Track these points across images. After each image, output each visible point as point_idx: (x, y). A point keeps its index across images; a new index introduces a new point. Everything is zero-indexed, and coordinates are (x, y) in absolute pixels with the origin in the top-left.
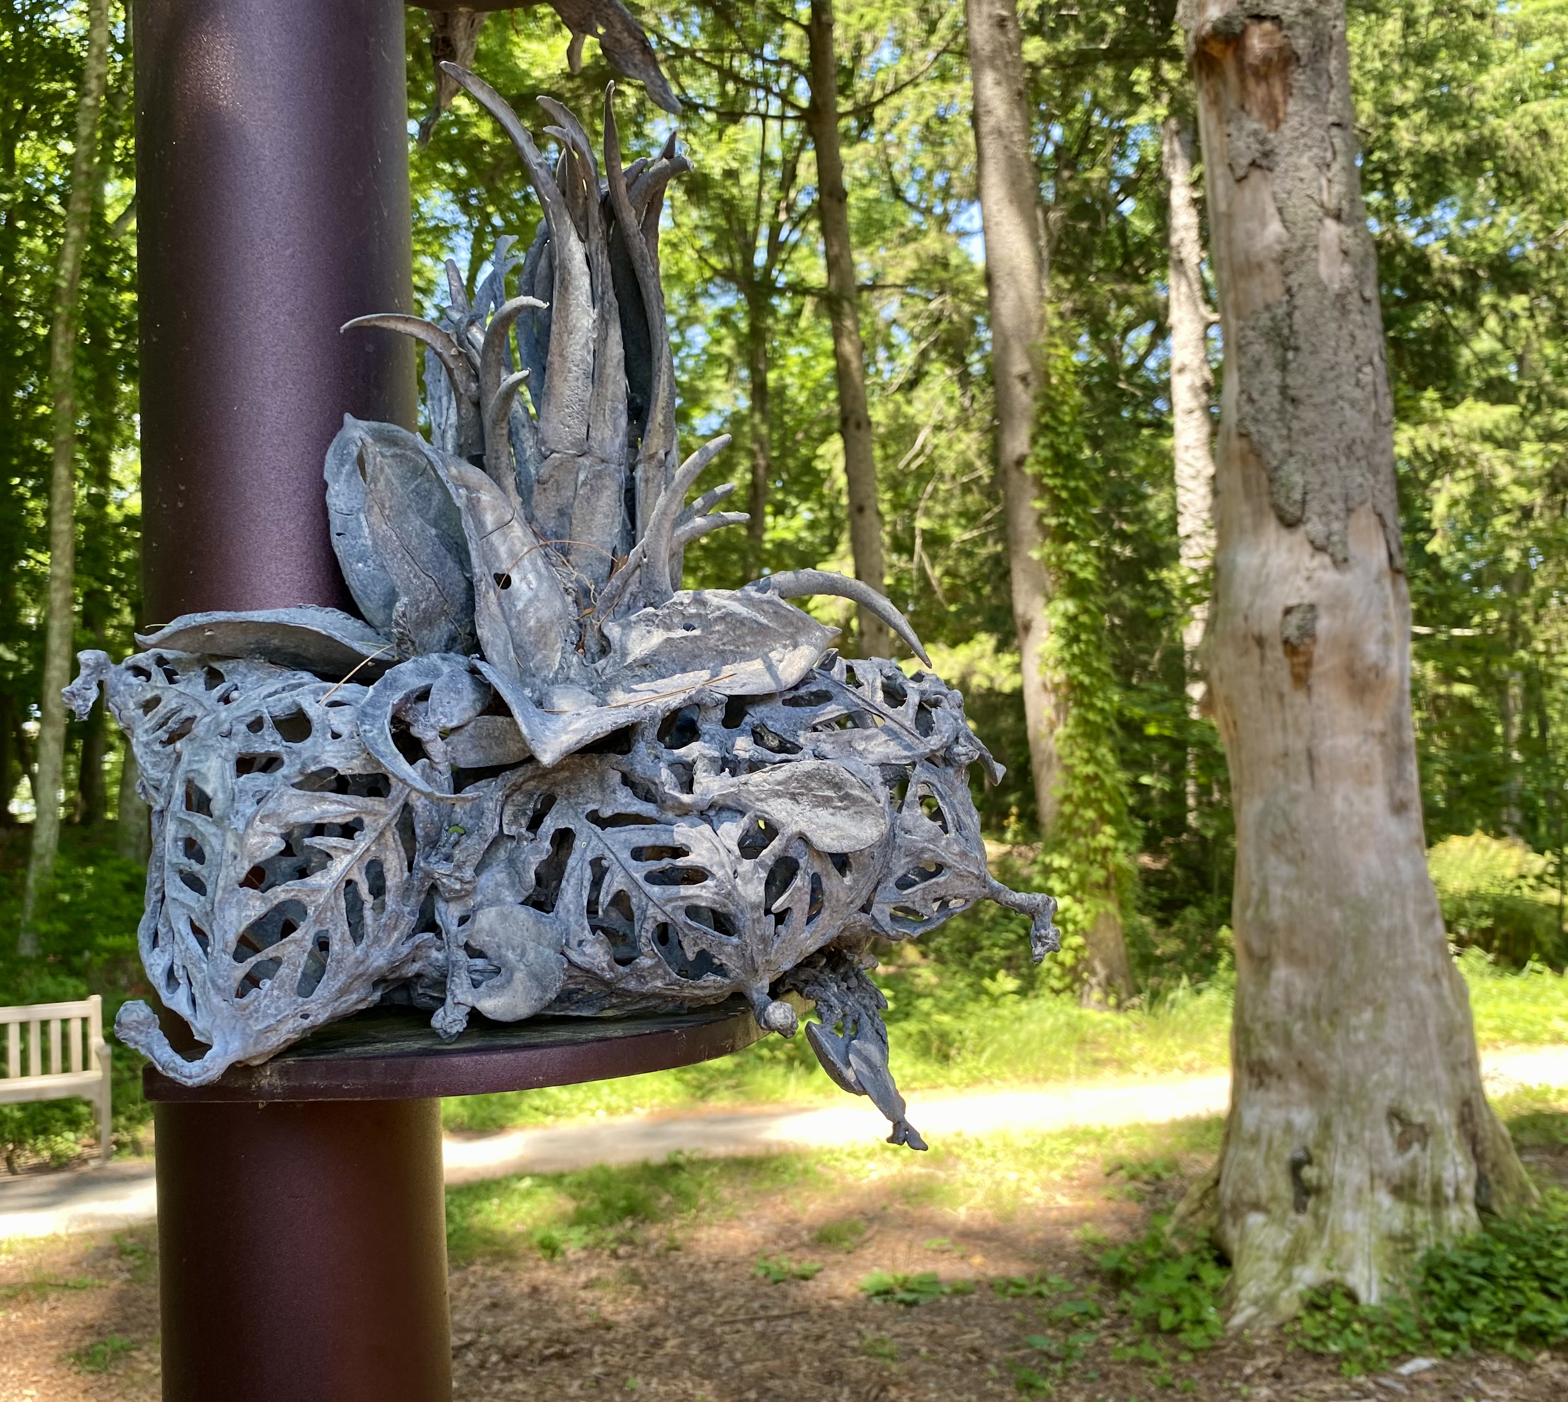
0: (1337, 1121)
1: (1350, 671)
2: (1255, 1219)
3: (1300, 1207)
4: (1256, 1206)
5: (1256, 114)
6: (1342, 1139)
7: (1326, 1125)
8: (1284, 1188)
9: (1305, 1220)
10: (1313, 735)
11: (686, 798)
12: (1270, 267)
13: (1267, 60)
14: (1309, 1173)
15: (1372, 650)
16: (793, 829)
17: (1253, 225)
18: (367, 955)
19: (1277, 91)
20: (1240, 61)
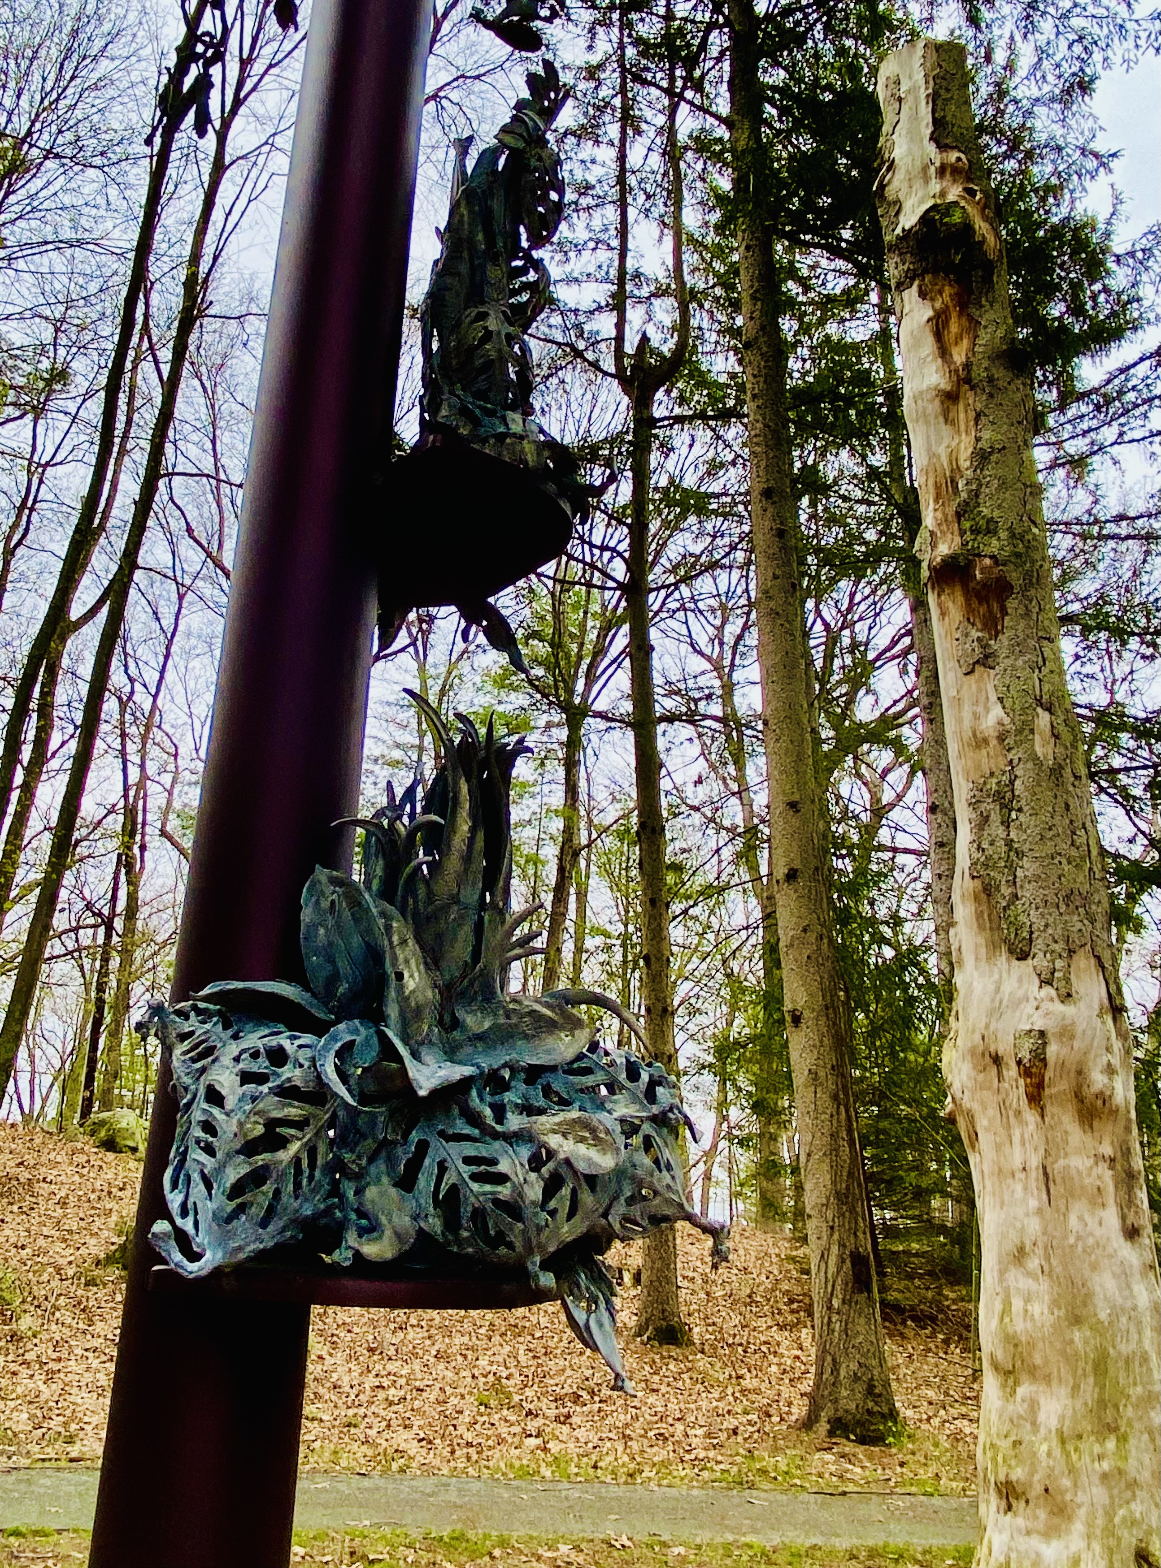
1: (1079, 1097)
5: (979, 625)
10: (1048, 1154)
11: (499, 1128)
12: (994, 744)
13: (984, 585)
15: (1098, 1080)
16: (562, 1156)
17: (979, 709)
18: (301, 1206)
19: (995, 609)
20: (965, 586)
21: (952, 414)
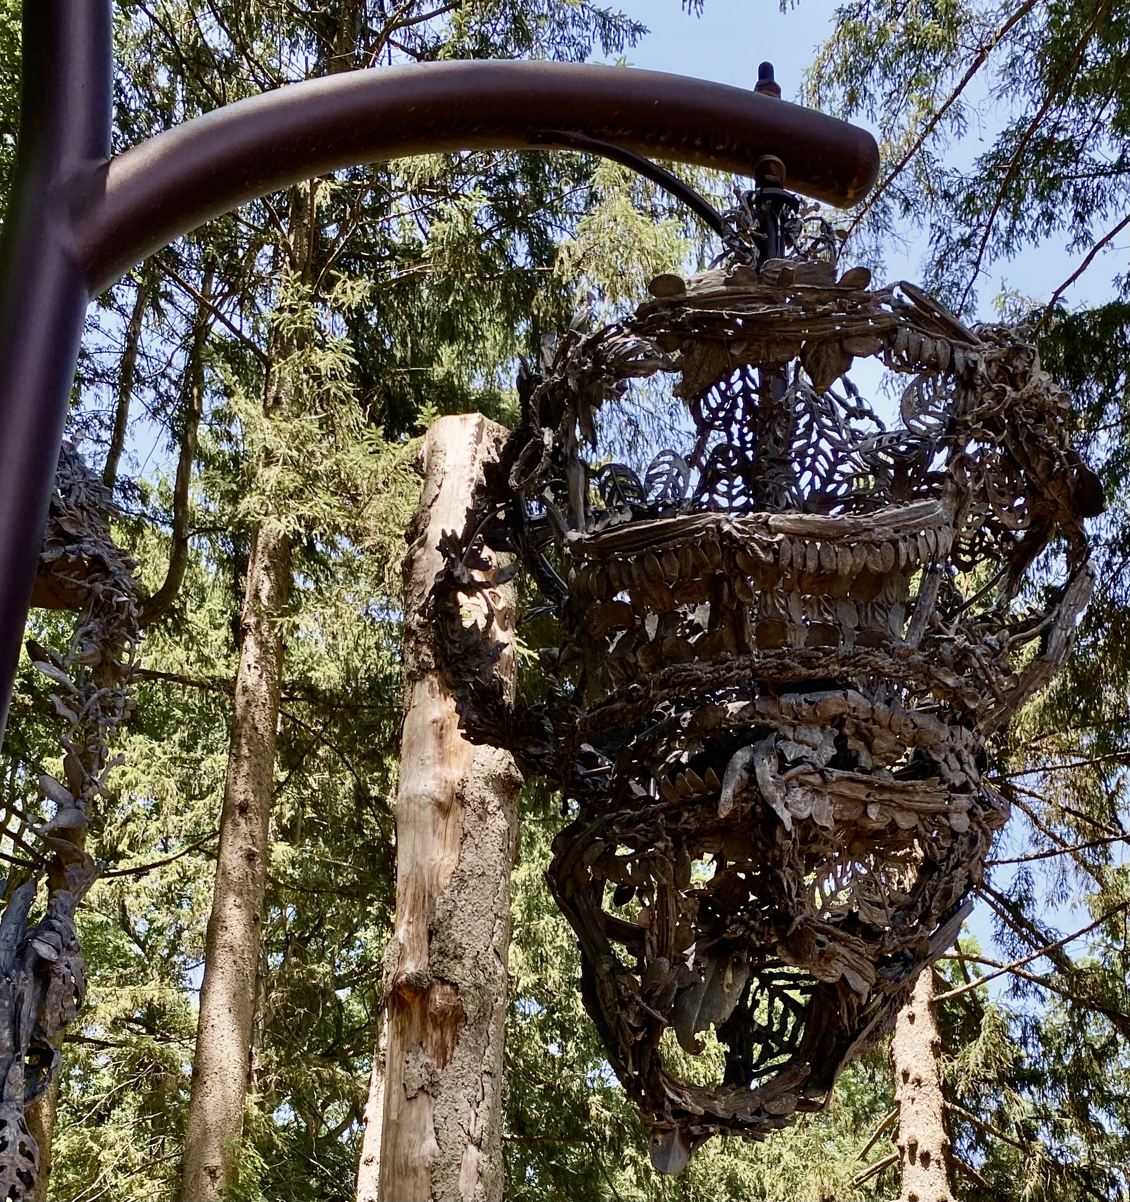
5: (430, 1051)
13: (443, 1013)
17: (415, 1137)
19: (448, 1038)
20: (424, 1009)
21: (441, 826)
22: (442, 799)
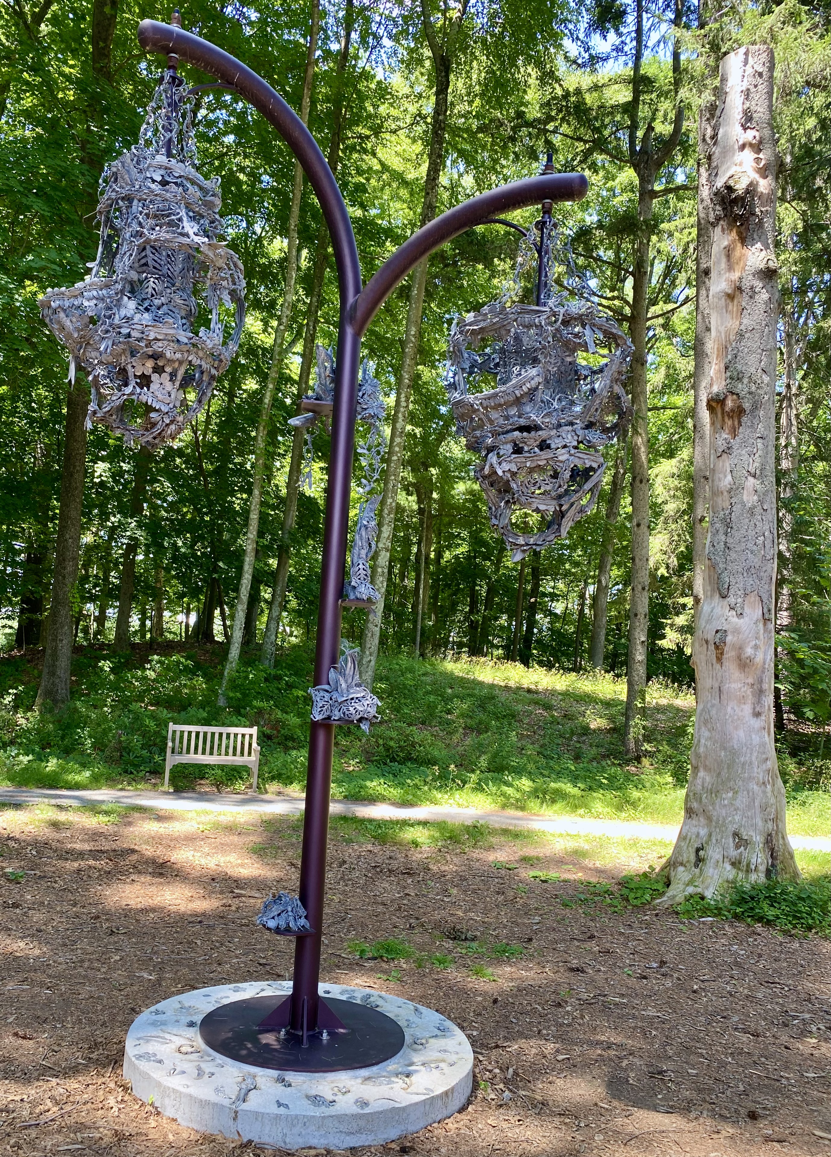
0: (714, 834)
1: (739, 658)
2: (681, 869)
3: (696, 866)
4: (682, 864)
5: (727, 431)
6: (714, 841)
7: (710, 835)
8: (693, 858)
9: (697, 871)
10: (722, 682)
12: (725, 494)
13: (732, 411)
14: (701, 853)
15: (749, 651)
17: (721, 476)
19: (736, 423)
20: (723, 410)
21: (730, 307)
22: (730, 291)
